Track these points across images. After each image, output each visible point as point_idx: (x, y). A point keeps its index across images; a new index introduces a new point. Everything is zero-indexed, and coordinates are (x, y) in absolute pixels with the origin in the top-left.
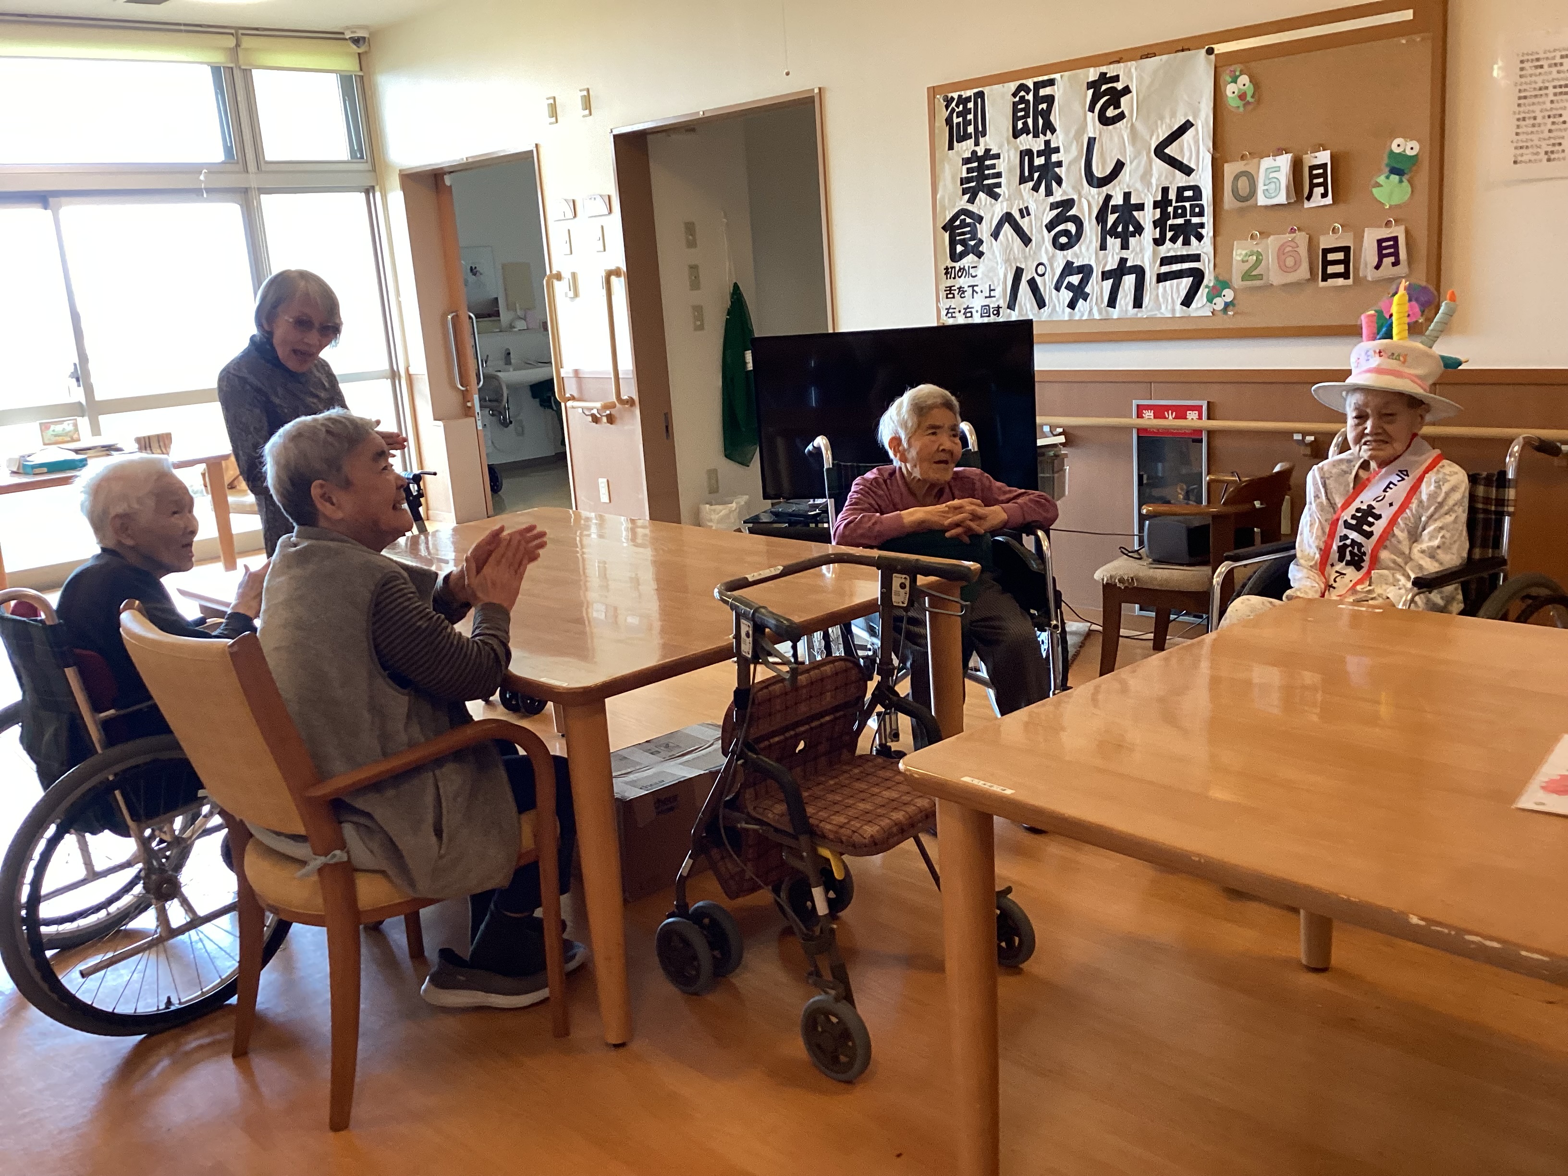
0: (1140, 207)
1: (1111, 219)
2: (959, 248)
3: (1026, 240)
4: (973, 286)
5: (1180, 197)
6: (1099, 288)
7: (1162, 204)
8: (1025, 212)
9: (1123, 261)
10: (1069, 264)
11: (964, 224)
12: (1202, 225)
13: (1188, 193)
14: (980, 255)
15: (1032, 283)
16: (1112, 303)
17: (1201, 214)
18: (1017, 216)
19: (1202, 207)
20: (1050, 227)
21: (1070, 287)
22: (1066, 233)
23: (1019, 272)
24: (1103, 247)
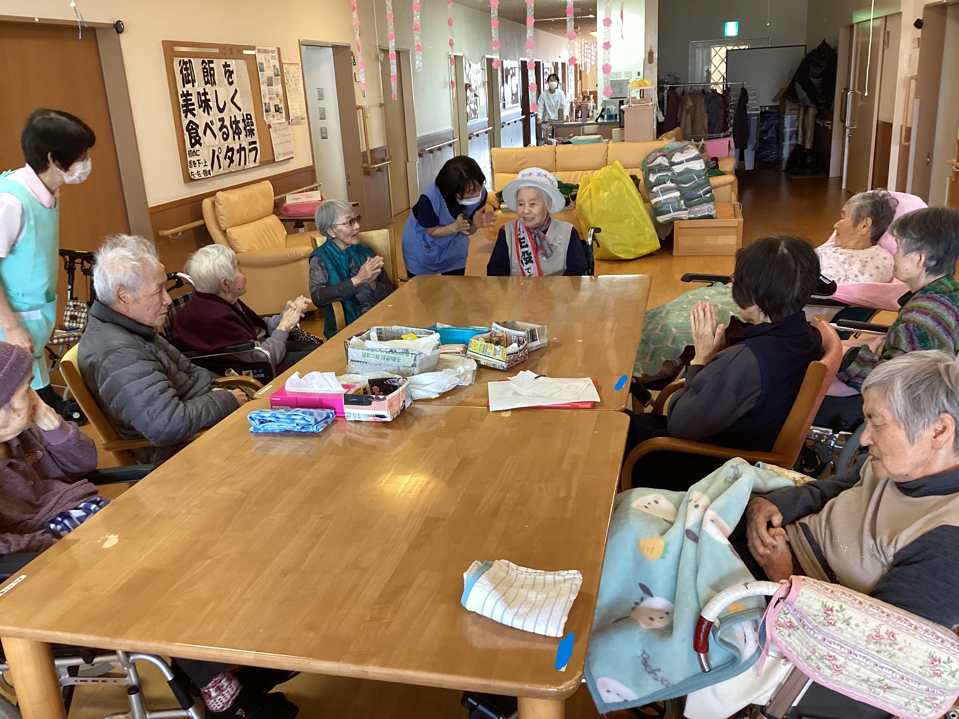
0: (239, 122)
1: (234, 126)
2: (193, 141)
3: (215, 137)
4: (198, 160)
5: (248, 119)
6: (236, 157)
7: (244, 121)
8: (212, 122)
9: (240, 145)
10: (228, 147)
11: (193, 129)
12: (254, 130)
13: (249, 117)
14: (201, 145)
15: (218, 156)
16: (239, 165)
17: (253, 125)
18: (210, 124)
19: (252, 122)
20: (220, 129)
21: (229, 158)
22: (224, 133)
23: (214, 151)
24: (234, 139)
